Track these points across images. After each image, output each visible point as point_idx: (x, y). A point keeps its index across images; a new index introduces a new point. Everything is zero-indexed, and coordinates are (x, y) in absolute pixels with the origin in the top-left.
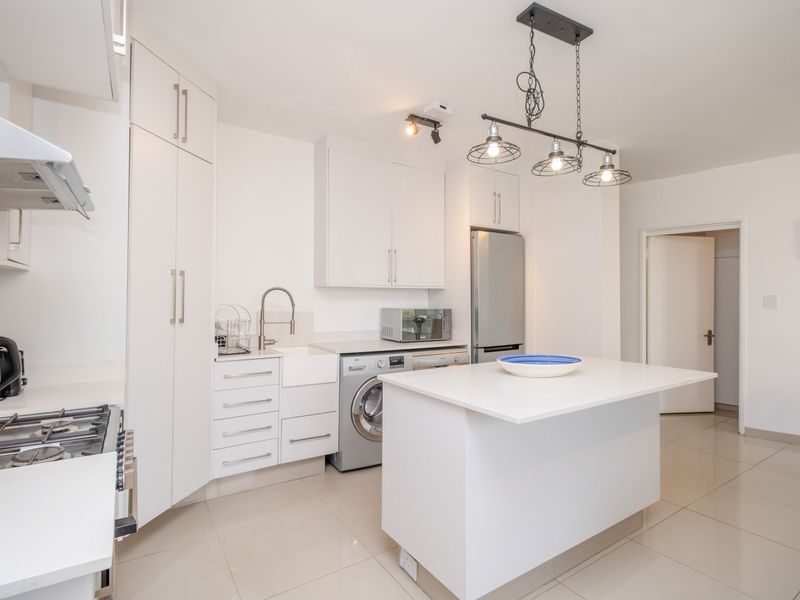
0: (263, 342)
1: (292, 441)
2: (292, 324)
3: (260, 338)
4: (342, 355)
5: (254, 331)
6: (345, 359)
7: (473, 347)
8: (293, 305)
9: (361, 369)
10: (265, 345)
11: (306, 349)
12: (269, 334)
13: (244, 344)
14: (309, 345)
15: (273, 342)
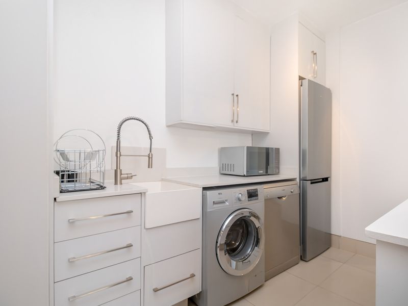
0: (118, 177)
1: (156, 290)
2: (150, 157)
3: (116, 171)
4: (205, 189)
5: (109, 165)
6: (209, 193)
7: (300, 180)
8: (151, 137)
9: (223, 202)
10: (121, 179)
11: (160, 183)
12: (125, 168)
13: (97, 178)
14: (162, 180)
15: (130, 177)
